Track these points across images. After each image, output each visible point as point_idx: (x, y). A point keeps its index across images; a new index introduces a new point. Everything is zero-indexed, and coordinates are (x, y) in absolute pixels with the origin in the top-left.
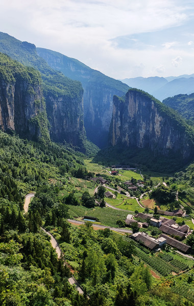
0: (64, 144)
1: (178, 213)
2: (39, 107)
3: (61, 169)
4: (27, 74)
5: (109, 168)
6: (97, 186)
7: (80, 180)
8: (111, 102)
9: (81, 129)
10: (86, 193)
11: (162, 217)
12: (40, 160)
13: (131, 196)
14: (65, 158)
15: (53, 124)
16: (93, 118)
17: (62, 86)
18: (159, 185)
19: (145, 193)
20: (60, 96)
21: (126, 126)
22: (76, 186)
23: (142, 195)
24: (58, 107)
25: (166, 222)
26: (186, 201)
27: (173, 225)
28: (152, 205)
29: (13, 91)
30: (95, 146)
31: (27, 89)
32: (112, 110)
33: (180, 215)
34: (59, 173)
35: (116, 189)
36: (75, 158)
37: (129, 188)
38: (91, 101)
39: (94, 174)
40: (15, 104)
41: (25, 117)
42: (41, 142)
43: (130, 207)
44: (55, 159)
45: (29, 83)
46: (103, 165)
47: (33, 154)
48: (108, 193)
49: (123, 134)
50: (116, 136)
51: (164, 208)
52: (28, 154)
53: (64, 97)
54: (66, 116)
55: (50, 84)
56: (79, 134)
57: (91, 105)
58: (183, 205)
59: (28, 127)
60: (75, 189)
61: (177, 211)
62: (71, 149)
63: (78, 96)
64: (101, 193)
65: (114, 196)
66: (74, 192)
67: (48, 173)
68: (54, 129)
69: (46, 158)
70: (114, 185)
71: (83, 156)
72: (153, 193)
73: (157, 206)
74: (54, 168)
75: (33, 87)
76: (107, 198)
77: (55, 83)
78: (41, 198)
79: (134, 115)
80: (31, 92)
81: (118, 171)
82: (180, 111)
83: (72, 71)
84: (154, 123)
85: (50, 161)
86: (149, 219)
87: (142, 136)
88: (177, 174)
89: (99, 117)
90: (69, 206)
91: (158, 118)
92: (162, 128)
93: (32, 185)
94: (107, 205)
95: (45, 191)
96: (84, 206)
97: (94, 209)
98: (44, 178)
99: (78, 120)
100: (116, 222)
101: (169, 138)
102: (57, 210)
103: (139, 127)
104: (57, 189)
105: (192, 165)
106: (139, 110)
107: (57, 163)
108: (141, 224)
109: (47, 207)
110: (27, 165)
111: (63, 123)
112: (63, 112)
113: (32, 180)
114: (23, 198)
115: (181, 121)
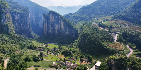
0: (22, 35)
1: (73, 59)
2: (8, 18)
3: (21, 46)
4: (1, 3)
5: (44, 44)
6: (39, 52)
7: (31, 50)
8: (43, 16)
9: (30, 28)
10: (35, 56)
11: (67, 62)
12: (10, 43)
13: (54, 54)
14: (23, 41)
15: (16, 26)
16: (35, 23)
17: (19, 9)
18: (65, 49)
19: (59, 53)
20: (18, 13)
21: (50, 26)
22: (29, 53)
23: (59, 54)
24: (18, 18)
25: (68, 63)
26: (75, 54)
27: (71, 64)
28: (63, 57)
30: (37, 35)
31: (1, 10)
32: (43, 19)
33: (73, 60)
34: (21, 48)
35: (48, 52)
36: (28, 41)
37: (53, 51)
38: (33, 16)
39: (37, 47)
42: (10, 35)
43: (54, 59)
44: (18, 42)
45: (2, 8)
46: (41, 43)
47: (7, 40)
48: (44, 55)
49: (49, 29)
50: (46, 30)
51: (67, 58)
52: (4, 41)
53: (20, 14)
54: (22, 22)
55: (13, 8)
56: (29, 30)
57: (34, 17)
58: (74, 56)
59: (3, 28)
60: (29, 55)
61: (72, 58)
62: (26, 37)
63: (27, 14)
64: (41, 55)
65: (47, 55)
66: (29, 56)
67: (15, 49)
68: (16, 28)
69: (13, 42)
70: (46, 51)
71: (32, 40)
72: (63, 52)
73: (65, 57)
74: (18, 46)
75: (4, 9)
76: (44, 57)
77: (15, 8)
78: (12, 60)
79: (53, 22)
80: (3, 12)
81: (48, 45)
82: (70, 20)
83: (24, 2)
84: (61, 25)
85: (16, 43)
86: (62, 63)
87: (56, 30)
88: (71, 44)
89: (38, 22)
90: (27, 62)
91: (62, 23)
92: (64, 27)
93: (8, 55)
94: (44, 59)
95: (15, 57)
96: (34, 61)
97: (39, 62)
98: (13, 51)
99: (28, 24)
100: (48, 66)
101: (67, 30)
102: (21, 64)
103: (55, 27)
104: (20, 55)
105: (76, 40)
106: (54, 20)
107: (20, 43)
108: (59, 65)
109: (16, 64)
110: (4, 46)
111: (21, 26)
112: (21, 20)
113: (8, 53)
114: (3, 61)
115: (71, 24)
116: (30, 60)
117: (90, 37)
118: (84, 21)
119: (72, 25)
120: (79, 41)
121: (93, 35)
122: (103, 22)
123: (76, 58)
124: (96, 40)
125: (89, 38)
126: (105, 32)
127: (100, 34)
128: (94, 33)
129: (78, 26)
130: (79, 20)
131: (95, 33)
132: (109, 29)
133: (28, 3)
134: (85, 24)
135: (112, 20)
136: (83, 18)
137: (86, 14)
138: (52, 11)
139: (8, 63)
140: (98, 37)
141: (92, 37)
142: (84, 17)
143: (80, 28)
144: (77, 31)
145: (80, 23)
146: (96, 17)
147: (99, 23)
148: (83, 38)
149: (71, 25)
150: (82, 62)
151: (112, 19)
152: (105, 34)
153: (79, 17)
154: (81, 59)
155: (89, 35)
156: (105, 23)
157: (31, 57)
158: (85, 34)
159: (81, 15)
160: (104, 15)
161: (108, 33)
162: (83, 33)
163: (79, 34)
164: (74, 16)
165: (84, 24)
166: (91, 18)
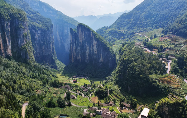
0: (44, 64)
1: (110, 104)
2: (26, 37)
3: (43, 82)
4: (18, 14)
5: (71, 79)
6: (66, 91)
7: (55, 89)
8: (69, 33)
9: (53, 52)
10: (60, 98)
11: (102, 108)
12: (30, 77)
13: (85, 96)
14: (45, 74)
15: (36, 49)
16: (60, 44)
17: (40, 22)
18: (99, 86)
19: (92, 93)
20: (39, 29)
21: (79, 48)
22: (53, 94)
24: (38, 37)
25: (104, 111)
26: (113, 95)
27: (108, 112)
28: (96, 100)
29: (9, 26)
30: (62, 64)
31: (18, 25)
32: (69, 39)
33: (111, 105)
34: (42, 85)
35: (77, 92)
36: (51, 73)
37: (84, 90)
38: (58, 32)
39: (63, 83)
40: (11, 36)
41: (18, 45)
42: (29, 64)
43: (85, 104)
44: (39, 75)
45: (19, 21)
46: (68, 76)
47: (25, 73)
48: (72, 96)
49: (77, 54)
50: (74, 56)
51: (103, 102)
52: (21, 74)
53: (41, 30)
54: (44, 44)
55: (32, 20)
56: (52, 56)
57: (58, 35)
58: (112, 98)
59: (20, 53)
60: (53, 96)
61: (109, 102)
62: (48, 67)
63: (50, 29)
64: (68, 96)
65: (76, 97)
66: (53, 98)
67: (36, 86)
68: (37, 53)
69: (33, 75)
70: (75, 89)
71: (56, 71)
72: (96, 92)
73: (99, 101)
74: (39, 82)
75: (22, 23)
76: (72, 99)
77: (35, 20)
78: (32, 106)
79: (82, 41)
80: (21, 27)
81: (77, 79)
82: (105, 37)
83: (45, 11)
84: (93, 46)
85: (36, 77)
86: (96, 110)
87: (87, 55)
88: (107, 78)
89: (63, 43)
90: (50, 109)
91: (95, 43)
92: (97, 49)
93: (26, 96)
94: (72, 104)
95: (35, 100)
96: (59, 107)
97: (65, 108)
98: (33, 90)
99: (51, 46)
100: (78, 116)
101: (101, 55)
102: (43, 113)
103: (86, 49)
104: (42, 98)
105: (114, 72)
106: (85, 38)
107: (41, 78)
108: (91, 114)
109: (37, 112)
110: (22, 81)
111: (42, 49)
112: (42, 41)
113: (26, 93)
114: (21, 107)
115: (106, 43)
116: (55, 105)
117: (133, 66)
118: (124, 38)
119: (108, 46)
120: (117, 73)
121: (137, 62)
122: (149, 40)
123: (115, 102)
124: (141, 70)
125: (131, 68)
126: (153, 57)
127: (146, 61)
128: (138, 59)
129: (115, 48)
130: (117, 38)
131: (140, 59)
132: (159, 52)
133: (51, 12)
134: (126, 43)
135: (162, 36)
136: (122, 34)
137: (126, 27)
138: (82, 24)
139: (26, 110)
140: (144, 66)
141: (136, 66)
142: (124, 32)
143: (118, 51)
144: (114, 55)
145: (119, 43)
146: (140, 32)
147: (145, 41)
148: (123, 67)
149: (106, 46)
150: (122, 109)
151: (163, 34)
152: (153, 59)
153: (116, 32)
154: (121, 104)
155: (132, 63)
156: (153, 42)
157: (55, 100)
158: (125, 60)
159: (120, 28)
160: (151, 28)
161: (158, 58)
162: (123, 59)
163: (118, 60)
164: (110, 32)
165: (123, 45)
166: (133, 33)
